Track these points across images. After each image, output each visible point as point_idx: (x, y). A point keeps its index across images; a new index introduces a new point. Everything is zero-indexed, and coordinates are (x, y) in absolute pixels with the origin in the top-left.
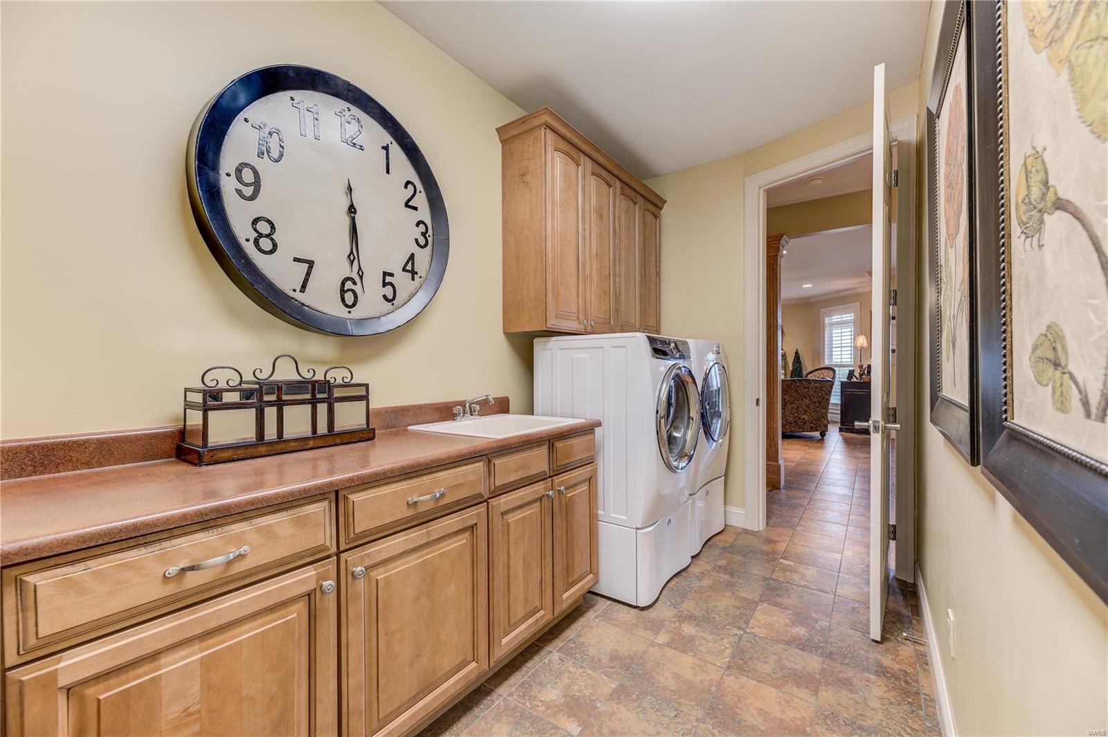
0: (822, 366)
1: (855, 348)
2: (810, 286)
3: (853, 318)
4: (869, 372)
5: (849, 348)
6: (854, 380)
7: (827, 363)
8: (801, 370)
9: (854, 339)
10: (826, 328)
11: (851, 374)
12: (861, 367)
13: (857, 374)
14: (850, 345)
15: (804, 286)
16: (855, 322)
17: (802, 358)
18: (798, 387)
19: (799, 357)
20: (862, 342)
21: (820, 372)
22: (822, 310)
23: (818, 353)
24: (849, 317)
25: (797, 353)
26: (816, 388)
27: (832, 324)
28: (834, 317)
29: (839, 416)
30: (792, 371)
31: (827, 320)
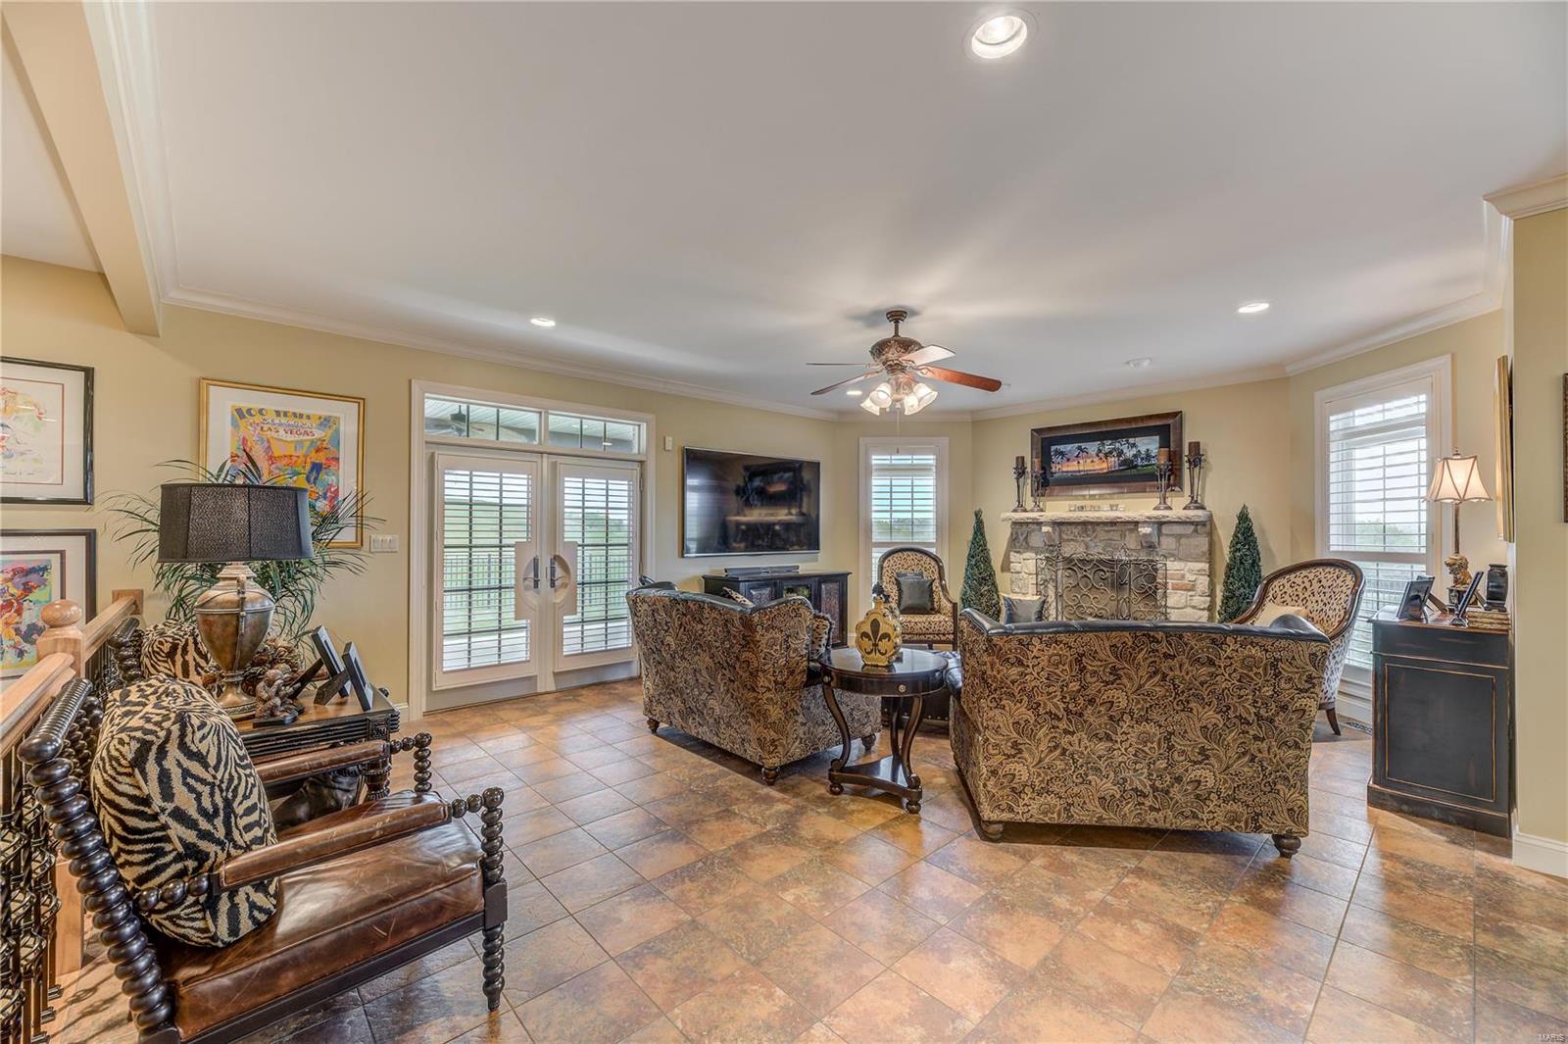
0: (1319, 556)
1: (1435, 503)
2: (1264, 306)
3: (1423, 408)
4: (1497, 596)
5: (1414, 504)
6: (1431, 615)
7: (1337, 544)
8: (1255, 563)
9: (1431, 474)
10: (1333, 447)
11: (1417, 596)
12: (1458, 568)
13: (1442, 590)
14: (1414, 493)
15: (1243, 310)
16: (1431, 423)
17: (1263, 532)
18: (1167, 656)
19: (1250, 528)
20: (1460, 482)
21: (1311, 573)
22: (1319, 395)
23: (1310, 516)
24: (1414, 405)
25: (1243, 517)
26: (1250, 664)
27: (1352, 434)
28: (1358, 412)
29: (1370, 707)
30: (1230, 568)
31: (1336, 423)
